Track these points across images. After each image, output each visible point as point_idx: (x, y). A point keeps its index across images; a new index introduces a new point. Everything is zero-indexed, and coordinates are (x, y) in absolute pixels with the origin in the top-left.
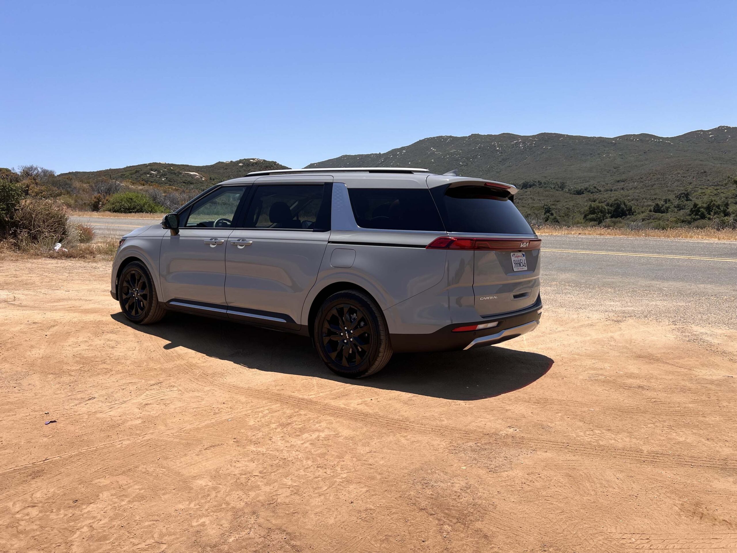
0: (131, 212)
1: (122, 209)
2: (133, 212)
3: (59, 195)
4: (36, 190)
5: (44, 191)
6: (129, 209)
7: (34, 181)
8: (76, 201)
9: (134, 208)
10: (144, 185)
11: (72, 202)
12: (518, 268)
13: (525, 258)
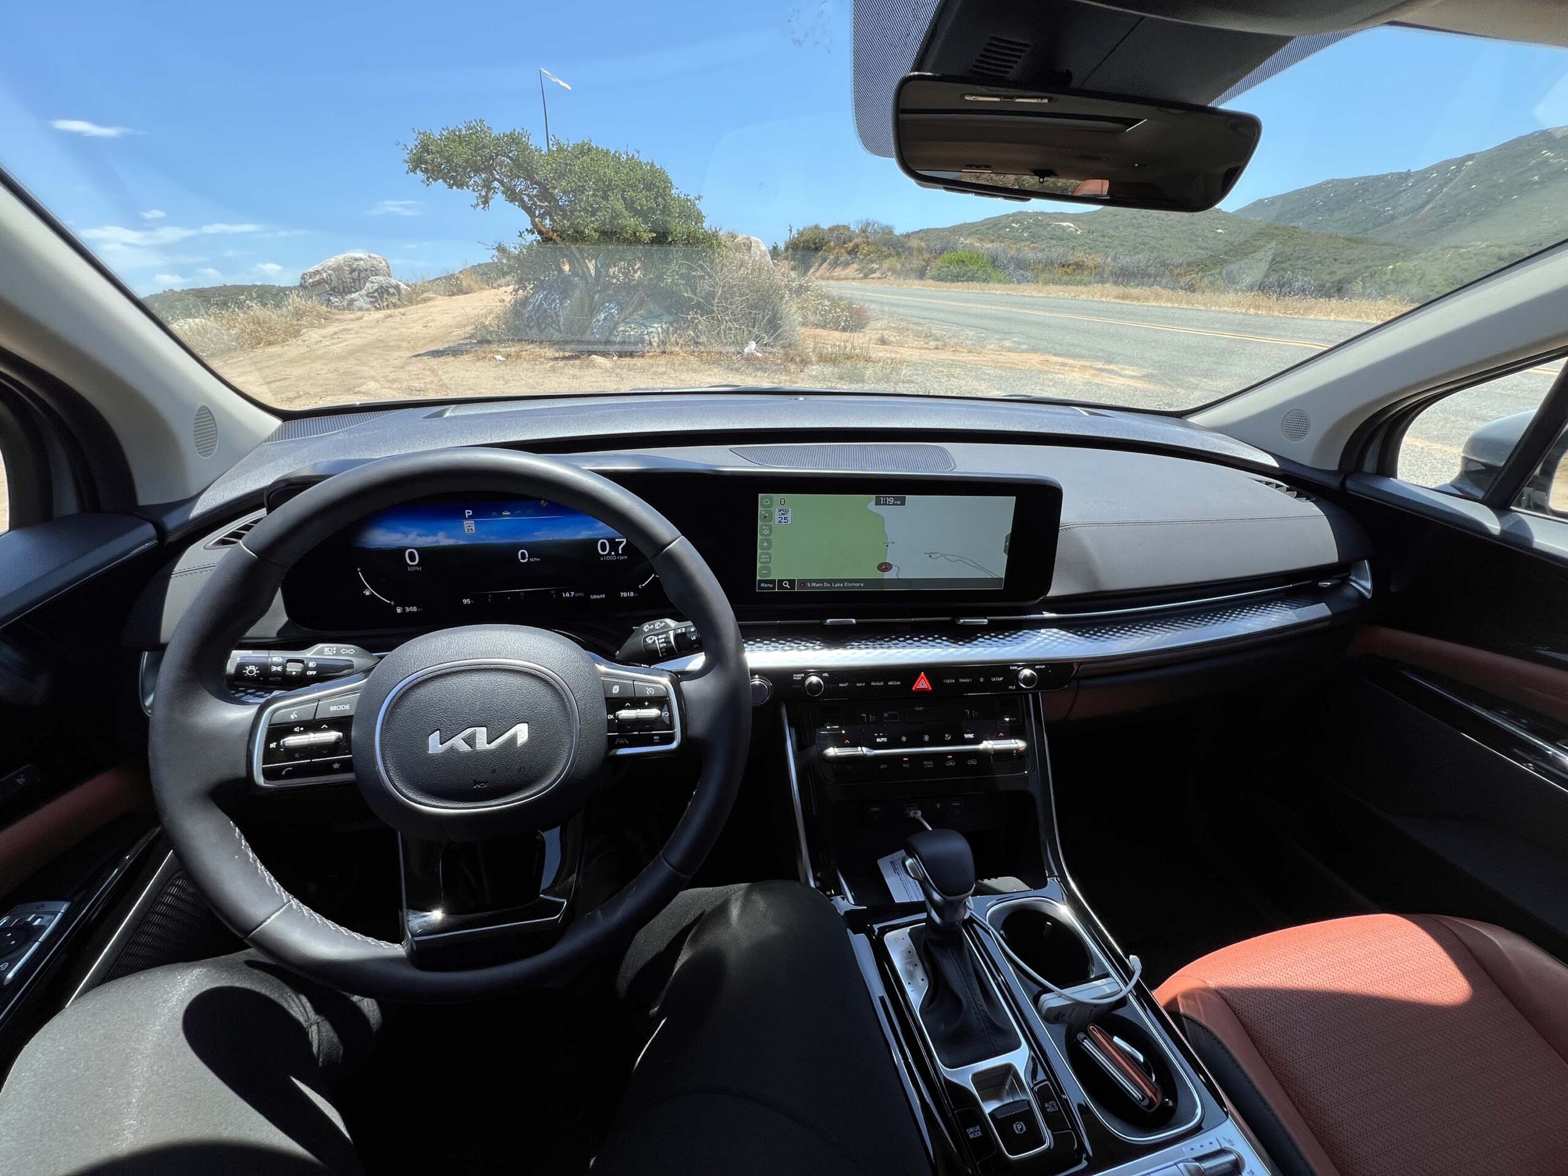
0: (959, 281)
1: (949, 276)
2: (962, 281)
3: (886, 257)
4: (864, 251)
5: (872, 253)
6: (957, 277)
7: (865, 240)
8: (903, 265)
9: (965, 275)
10: (993, 242)
11: (899, 266)
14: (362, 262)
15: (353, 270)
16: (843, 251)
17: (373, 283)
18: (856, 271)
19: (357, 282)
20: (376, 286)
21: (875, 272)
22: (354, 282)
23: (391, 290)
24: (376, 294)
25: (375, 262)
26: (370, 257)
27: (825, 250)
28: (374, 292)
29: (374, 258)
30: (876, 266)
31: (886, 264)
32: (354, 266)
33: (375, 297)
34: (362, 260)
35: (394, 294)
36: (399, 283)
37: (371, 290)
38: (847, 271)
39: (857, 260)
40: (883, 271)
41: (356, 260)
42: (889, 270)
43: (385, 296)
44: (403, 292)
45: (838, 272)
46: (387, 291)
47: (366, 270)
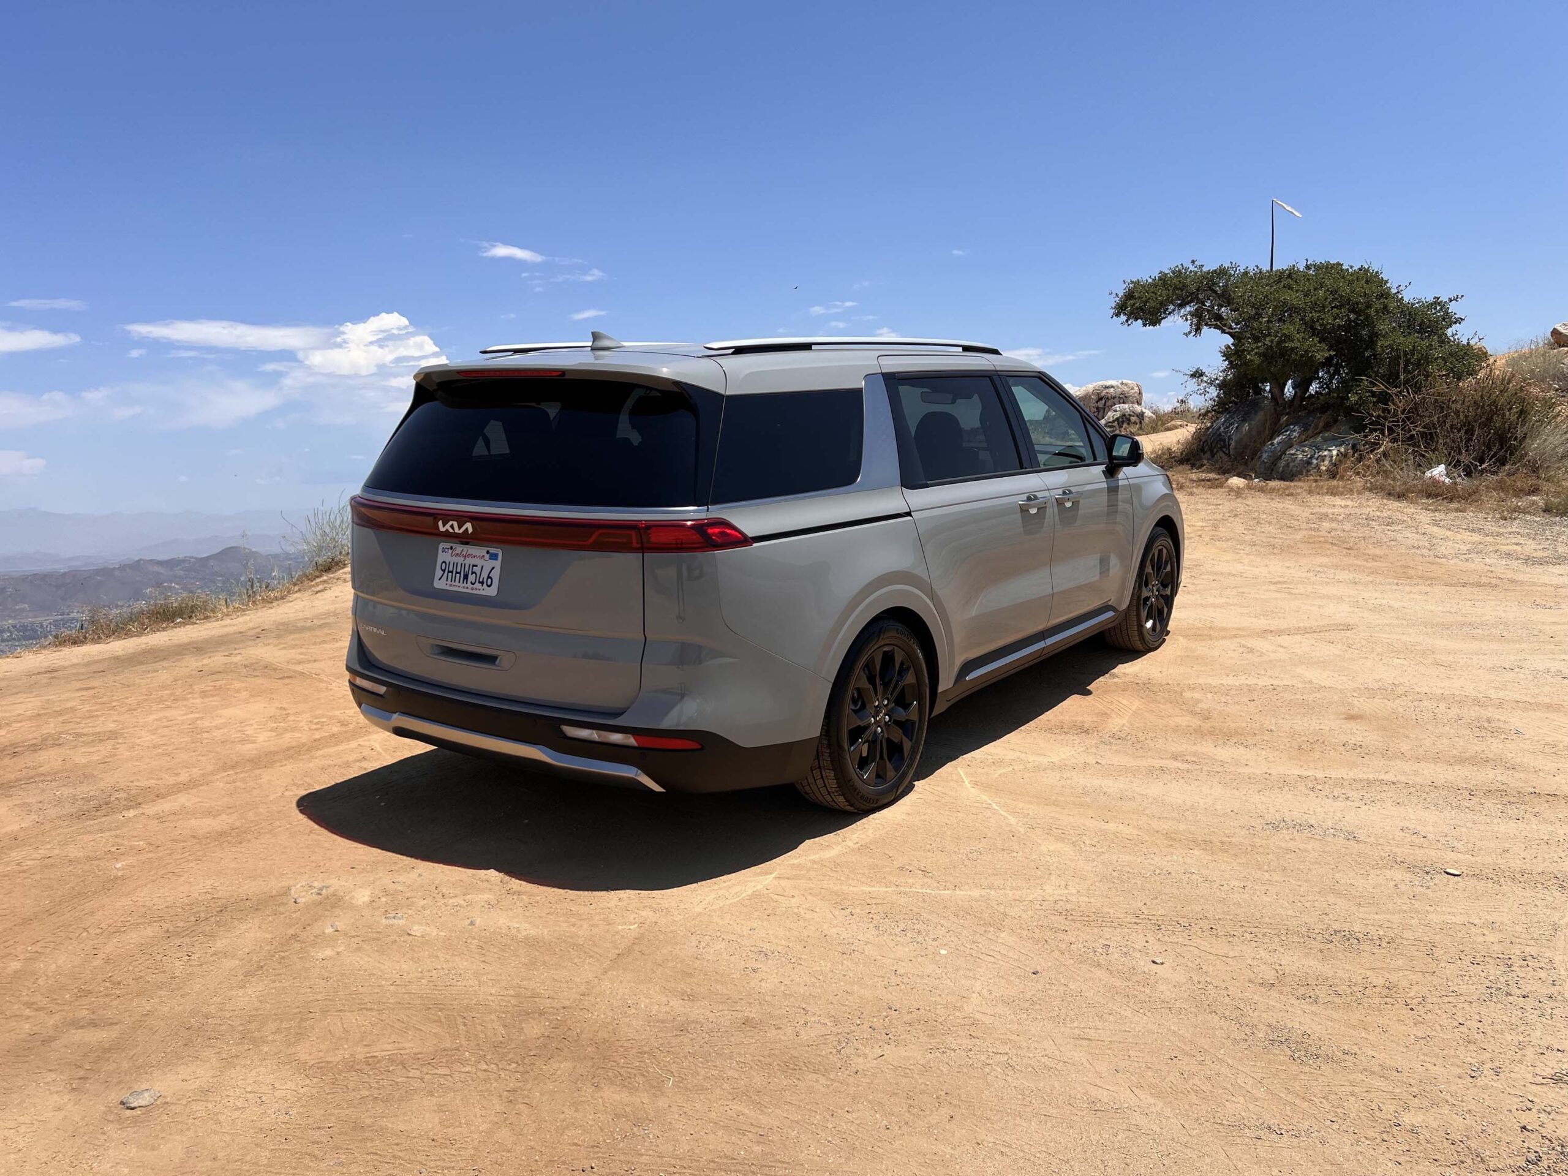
12: (453, 583)
13: (497, 564)
14: (1112, 390)
15: (1101, 399)
17: (1116, 411)
19: (1101, 414)
20: (1118, 414)
22: (1099, 412)
23: (1133, 419)
24: (1116, 424)
25: (1126, 389)
26: (1122, 383)
28: (1114, 421)
29: (1126, 385)
32: (1102, 394)
33: (1114, 427)
34: (1112, 387)
35: (1135, 423)
36: (1144, 410)
37: (1111, 420)
41: (1107, 387)
43: (1125, 425)
44: (1146, 420)
46: (1129, 420)
47: (1114, 398)
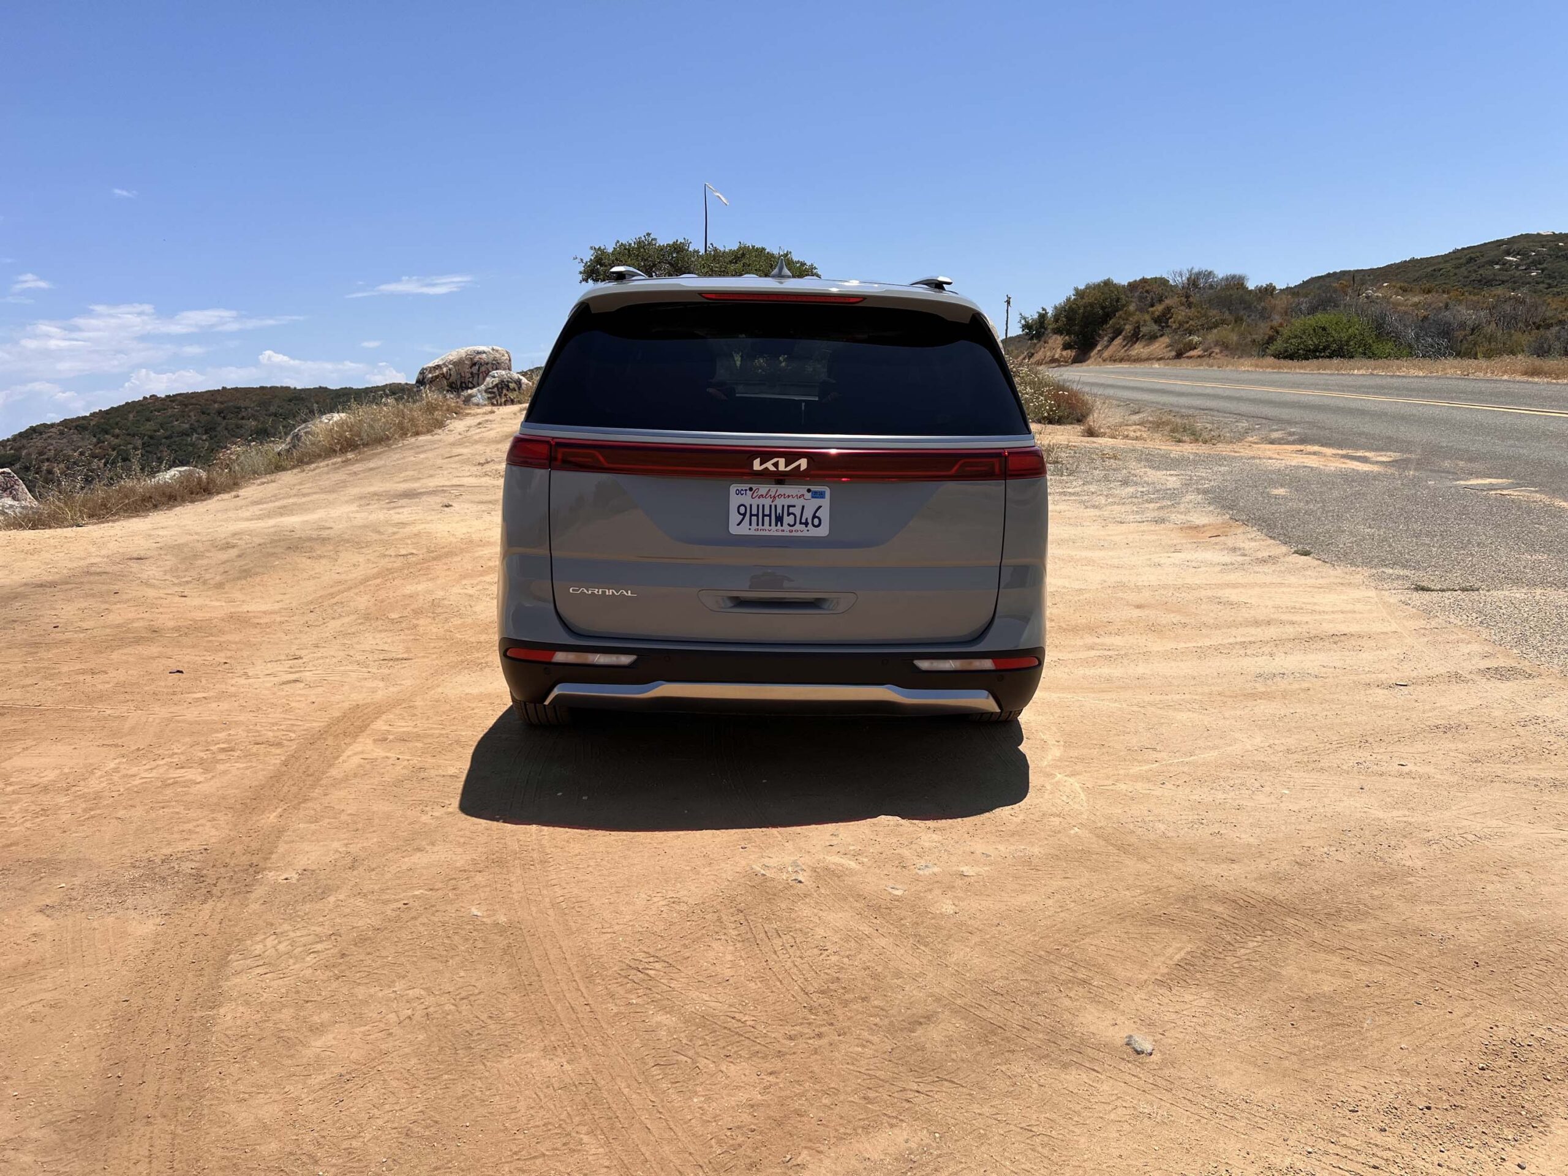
0: (1317, 358)
1: (1301, 351)
2: (1322, 357)
3: (1216, 326)
4: (1180, 318)
5: (1192, 320)
6: (1314, 351)
7: (1184, 300)
8: (1240, 337)
9: (1325, 349)
11: (1234, 338)
12: (760, 527)
13: (826, 502)
14: (484, 355)
15: (474, 364)
16: (1147, 317)
17: (494, 377)
18: (1167, 347)
19: (476, 379)
20: (496, 380)
21: (1195, 348)
22: (473, 377)
23: (512, 385)
24: (495, 390)
25: (498, 355)
26: (493, 349)
27: (1120, 317)
28: (493, 387)
29: (497, 351)
30: (1195, 339)
31: (1213, 335)
32: (476, 360)
33: (494, 393)
34: (484, 352)
35: (513, 389)
36: (520, 377)
38: (1152, 347)
39: (1168, 330)
40: (1206, 345)
41: (479, 353)
42: (1217, 344)
43: (505, 391)
44: (524, 386)
45: (1139, 349)
46: (508, 386)
47: (487, 364)
